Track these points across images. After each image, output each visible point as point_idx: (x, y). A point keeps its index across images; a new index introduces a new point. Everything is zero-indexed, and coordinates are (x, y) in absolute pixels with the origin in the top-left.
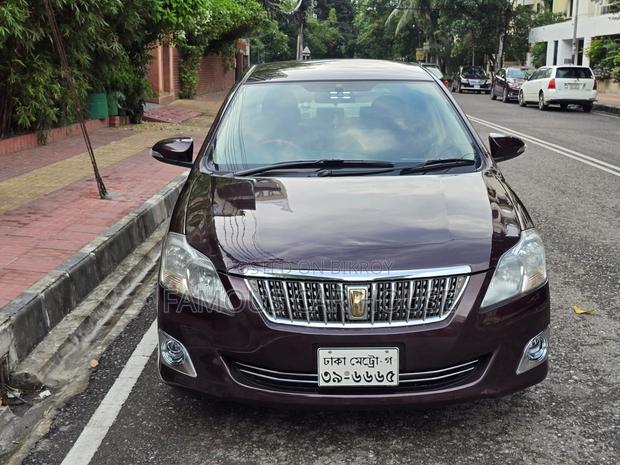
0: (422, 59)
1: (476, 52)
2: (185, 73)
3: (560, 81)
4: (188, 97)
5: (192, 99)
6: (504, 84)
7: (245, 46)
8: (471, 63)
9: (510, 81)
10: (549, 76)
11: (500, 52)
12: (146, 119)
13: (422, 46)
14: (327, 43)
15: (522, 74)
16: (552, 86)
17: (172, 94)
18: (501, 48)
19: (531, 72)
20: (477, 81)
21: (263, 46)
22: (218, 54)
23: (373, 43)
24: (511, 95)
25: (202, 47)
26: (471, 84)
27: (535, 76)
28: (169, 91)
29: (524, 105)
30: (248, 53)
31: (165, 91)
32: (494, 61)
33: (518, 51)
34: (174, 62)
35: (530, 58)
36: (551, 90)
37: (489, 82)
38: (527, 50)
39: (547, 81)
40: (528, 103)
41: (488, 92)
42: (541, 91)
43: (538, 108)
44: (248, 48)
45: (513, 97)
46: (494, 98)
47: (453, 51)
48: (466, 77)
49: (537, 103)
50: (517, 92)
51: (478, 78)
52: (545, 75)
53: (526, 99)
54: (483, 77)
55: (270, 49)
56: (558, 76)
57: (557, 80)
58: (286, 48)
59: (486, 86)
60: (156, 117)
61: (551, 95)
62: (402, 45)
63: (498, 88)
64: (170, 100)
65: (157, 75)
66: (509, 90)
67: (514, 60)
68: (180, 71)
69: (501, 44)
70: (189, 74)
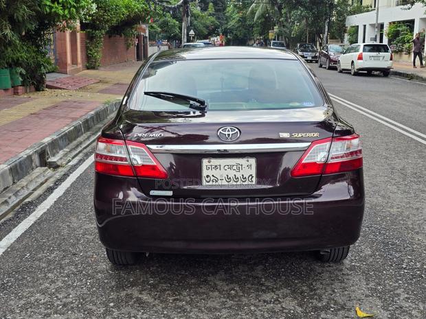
0: (273, 38)
1: (309, 33)
2: (91, 50)
3: (366, 55)
4: (93, 68)
5: (97, 69)
6: (327, 56)
7: (145, 29)
8: (306, 41)
9: (332, 55)
10: (358, 51)
11: (326, 33)
12: (49, 87)
13: (273, 29)
14: (207, 27)
15: (340, 49)
16: (360, 58)
17: (80, 66)
18: (326, 30)
19: (346, 47)
20: (309, 54)
21: (159, 29)
22: (121, 36)
23: (239, 27)
24: (332, 65)
25: (103, 32)
26: (305, 56)
27: (348, 51)
28: (77, 64)
29: (341, 72)
30: (147, 35)
31: (73, 64)
32: (322, 39)
33: (338, 32)
34: (81, 42)
35: (347, 37)
36: (360, 61)
37: (318, 54)
38: (345, 31)
39: (357, 54)
40: (344, 70)
41: (317, 62)
42: (353, 62)
43: (350, 73)
44: (147, 31)
45: (333, 66)
46: (321, 66)
47: (293, 33)
48: (302, 51)
49: (350, 70)
50: (336, 62)
51: (310, 51)
52: (356, 50)
53: (342, 67)
54: (314, 51)
55: (166, 31)
56: (364, 50)
57: (364, 54)
58: (177, 31)
59: (315, 57)
60: (59, 85)
61: (360, 64)
62: (259, 28)
63: (323, 59)
64: (78, 70)
65: (66, 53)
66: (331, 61)
67: (336, 38)
68: (86, 49)
69: (327, 27)
70: (94, 51)
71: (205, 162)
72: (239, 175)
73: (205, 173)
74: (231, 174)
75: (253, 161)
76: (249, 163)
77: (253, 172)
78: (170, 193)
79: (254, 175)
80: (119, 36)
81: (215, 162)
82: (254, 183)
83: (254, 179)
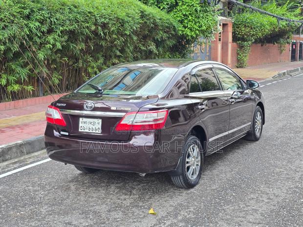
4: (241, 67)
5: (244, 68)
25: (250, 42)
34: (232, 50)
68: (238, 54)
70: (242, 56)
71: (81, 119)
72: (94, 127)
73: (80, 125)
74: (91, 126)
75: (100, 121)
76: (98, 122)
77: (100, 126)
78: (67, 134)
79: (100, 128)
80: (272, 44)
81: (85, 120)
82: (100, 132)
83: (100, 130)
